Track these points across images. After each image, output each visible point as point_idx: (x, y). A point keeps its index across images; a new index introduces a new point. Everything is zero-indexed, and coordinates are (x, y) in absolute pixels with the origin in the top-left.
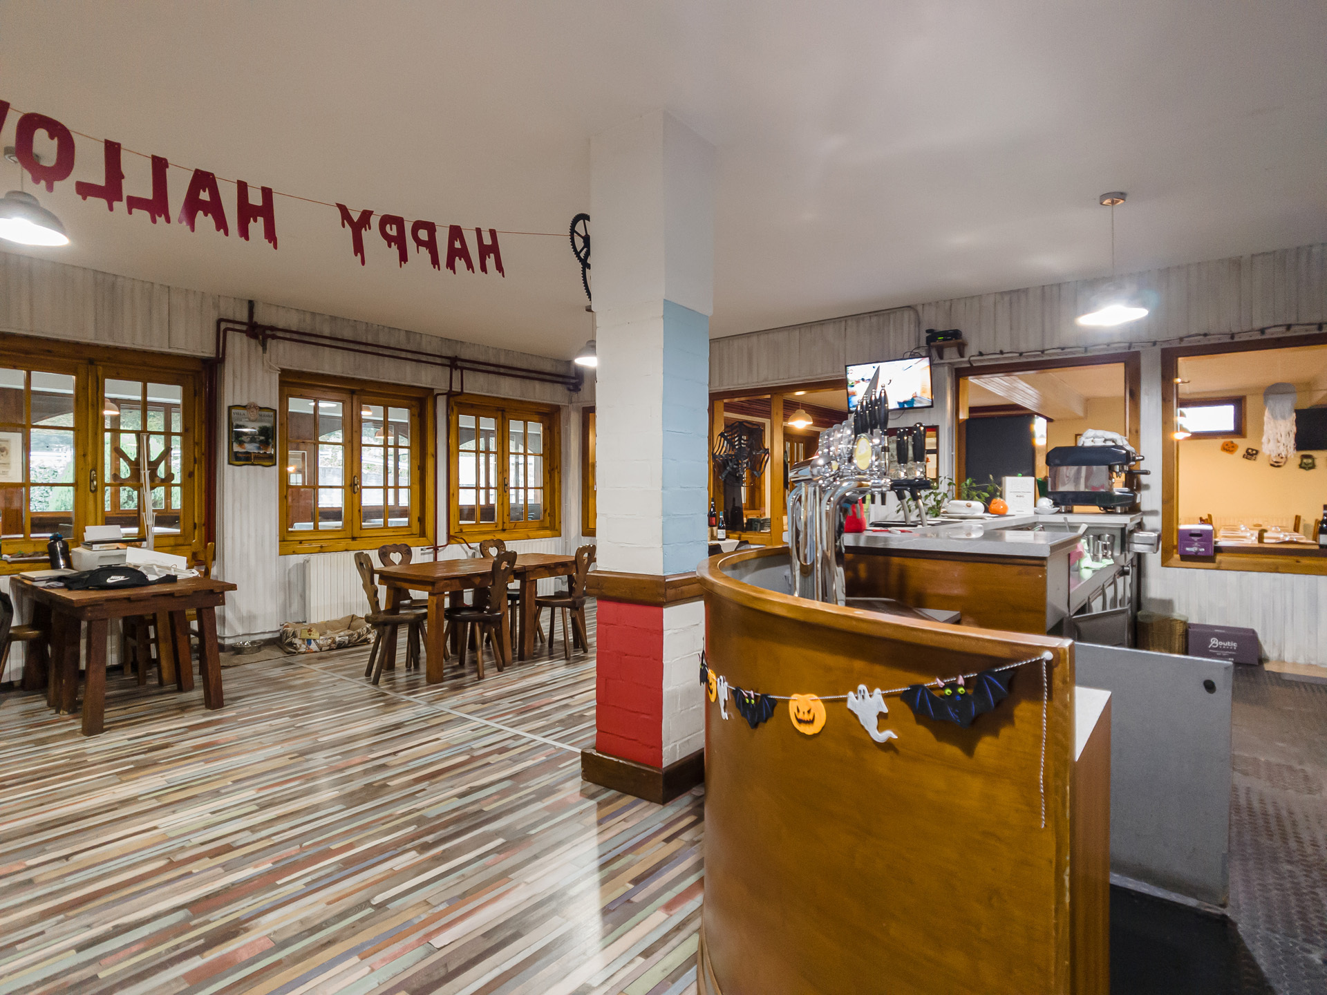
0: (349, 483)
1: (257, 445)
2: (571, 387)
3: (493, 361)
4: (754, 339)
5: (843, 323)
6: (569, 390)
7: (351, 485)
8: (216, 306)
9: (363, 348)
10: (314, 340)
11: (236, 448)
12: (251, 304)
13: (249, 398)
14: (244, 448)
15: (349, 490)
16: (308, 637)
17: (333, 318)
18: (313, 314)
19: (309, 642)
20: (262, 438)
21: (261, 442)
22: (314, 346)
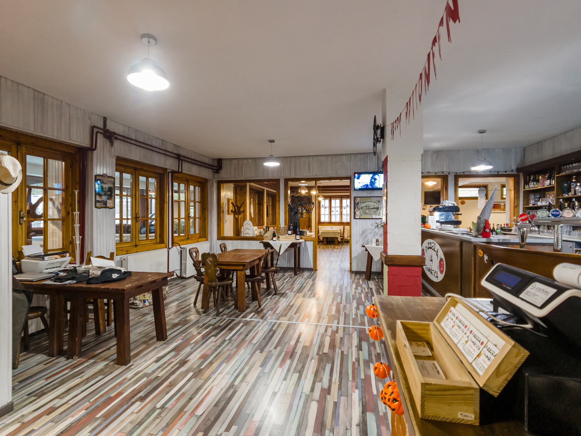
0: (134, 216)
1: (107, 197)
2: (215, 171)
3: (190, 157)
4: (311, 158)
5: (350, 156)
6: (214, 172)
7: (135, 218)
8: (90, 119)
9: (146, 146)
10: (128, 140)
11: (98, 198)
12: (105, 119)
13: (103, 171)
14: (101, 198)
15: (134, 220)
16: (144, 299)
17: (136, 130)
18: (129, 127)
19: (144, 301)
20: (109, 193)
21: (109, 195)
22: (129, 144)
